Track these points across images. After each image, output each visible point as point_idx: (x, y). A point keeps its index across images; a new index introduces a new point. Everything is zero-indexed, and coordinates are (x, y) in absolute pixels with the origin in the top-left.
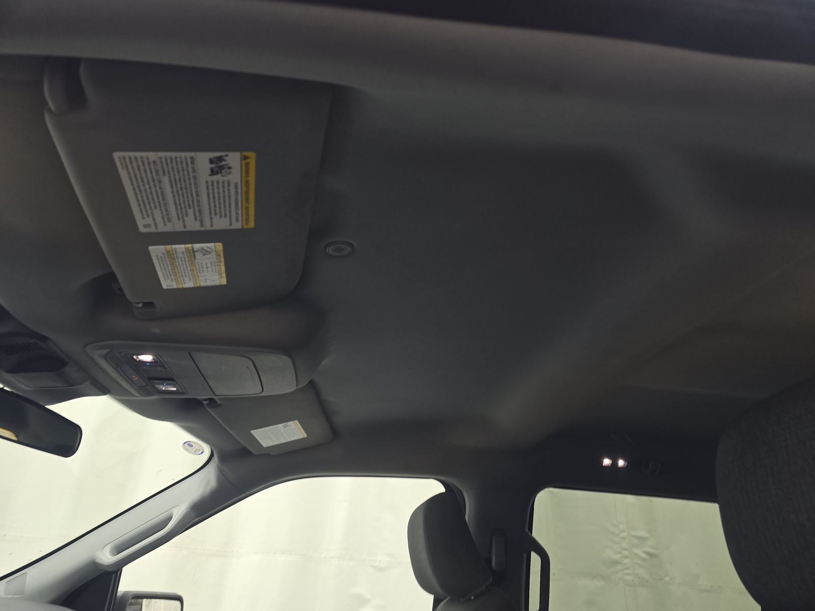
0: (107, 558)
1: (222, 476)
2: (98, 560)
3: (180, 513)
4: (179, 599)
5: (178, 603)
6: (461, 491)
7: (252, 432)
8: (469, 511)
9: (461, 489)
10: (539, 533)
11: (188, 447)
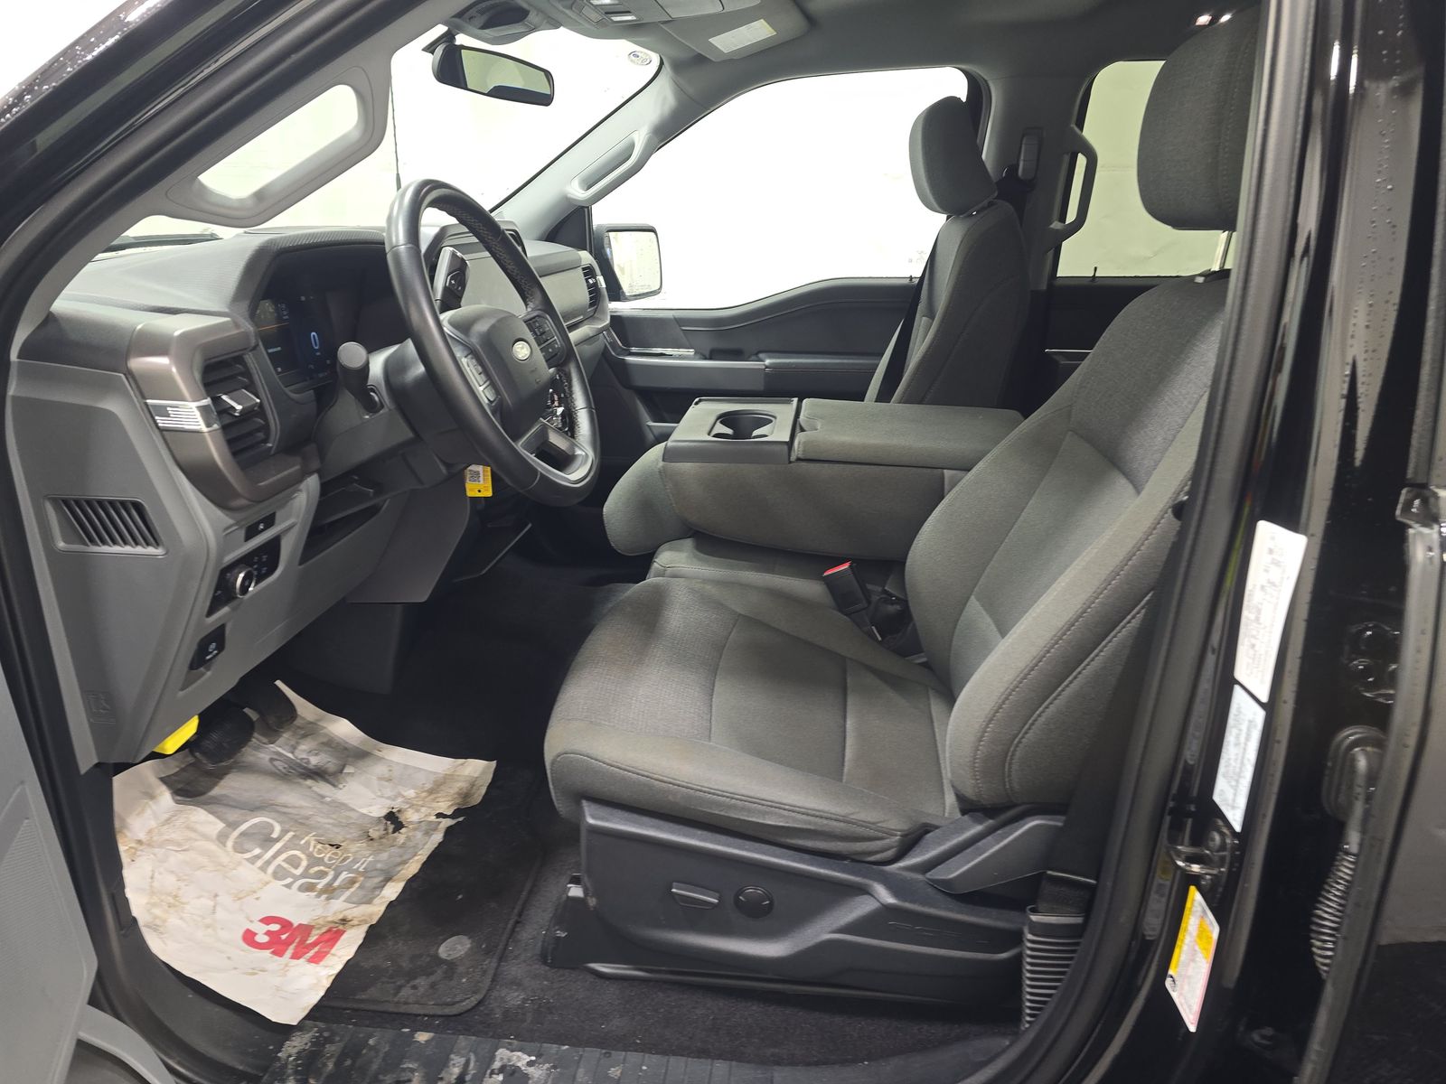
0: (579, 193)
1: (679, 90)
2: (569, 195)
3: (642, 138)
4: (652, 230)
5: (653, 234)
6: (986, 81)
7: (710, 40)
8: (995, 111)
9: (986, 77)
10: (1090, 132)
11: (633, 58)
